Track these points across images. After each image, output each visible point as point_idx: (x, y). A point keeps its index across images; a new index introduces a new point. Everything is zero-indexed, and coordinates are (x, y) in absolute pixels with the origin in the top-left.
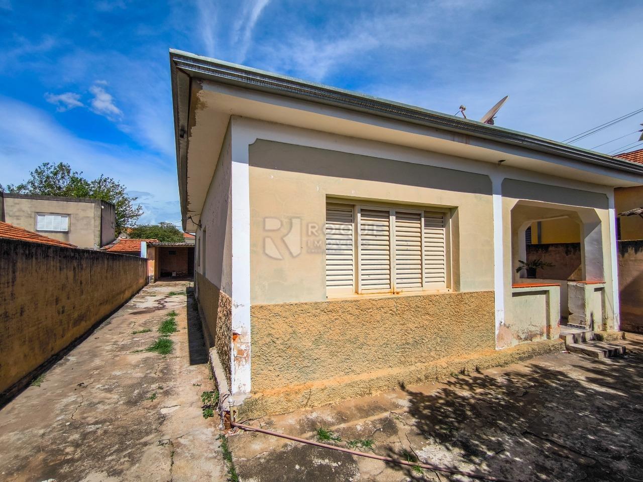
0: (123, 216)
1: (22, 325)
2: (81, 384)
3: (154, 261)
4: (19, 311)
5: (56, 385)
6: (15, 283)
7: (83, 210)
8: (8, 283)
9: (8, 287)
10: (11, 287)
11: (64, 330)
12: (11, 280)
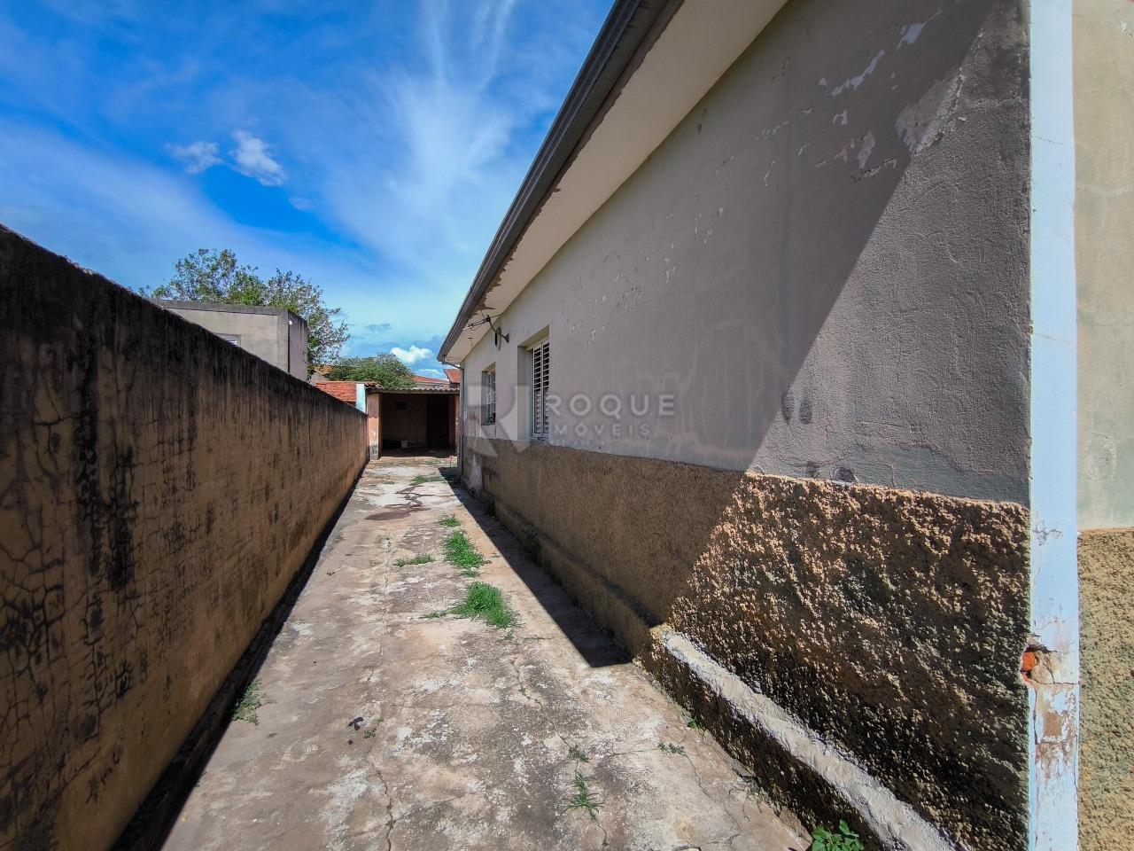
0: (318, 342)
1: (210, 556)
2: (356, 721)
3: (378, 419)
4: (204, 517)
5: (295, 718)
6: (195, 443)
7: (260, 328)
8: (180, 441)
9: (181, 452)
10: (186, 454)
11: (278, 558)
12: (186, 435)
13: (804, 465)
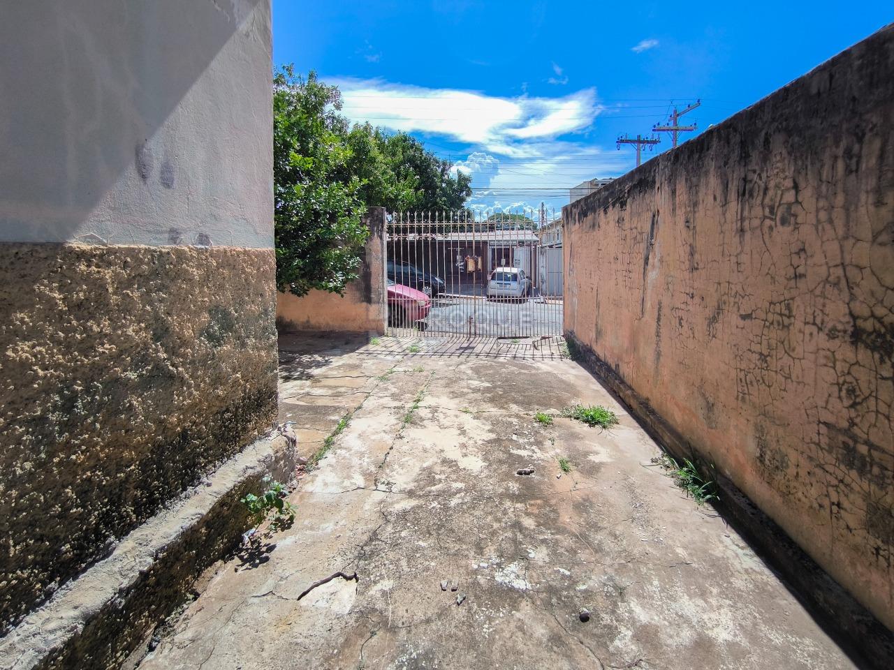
13: (166, 232)
